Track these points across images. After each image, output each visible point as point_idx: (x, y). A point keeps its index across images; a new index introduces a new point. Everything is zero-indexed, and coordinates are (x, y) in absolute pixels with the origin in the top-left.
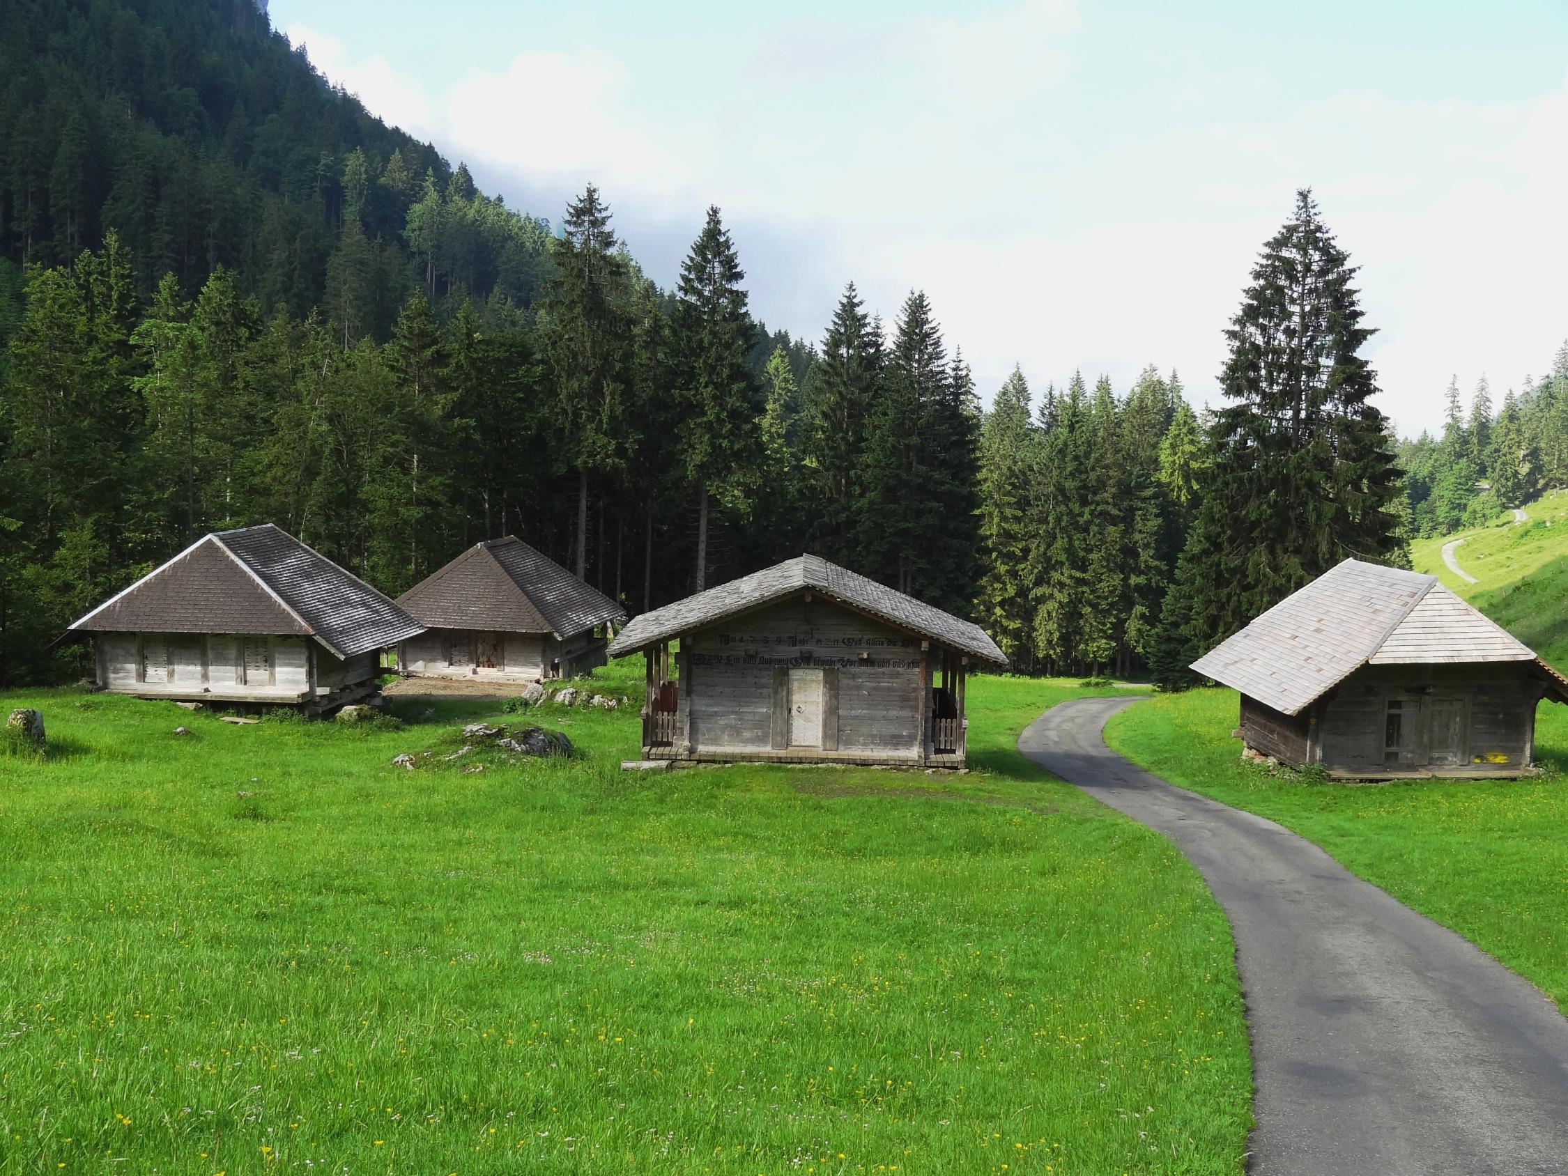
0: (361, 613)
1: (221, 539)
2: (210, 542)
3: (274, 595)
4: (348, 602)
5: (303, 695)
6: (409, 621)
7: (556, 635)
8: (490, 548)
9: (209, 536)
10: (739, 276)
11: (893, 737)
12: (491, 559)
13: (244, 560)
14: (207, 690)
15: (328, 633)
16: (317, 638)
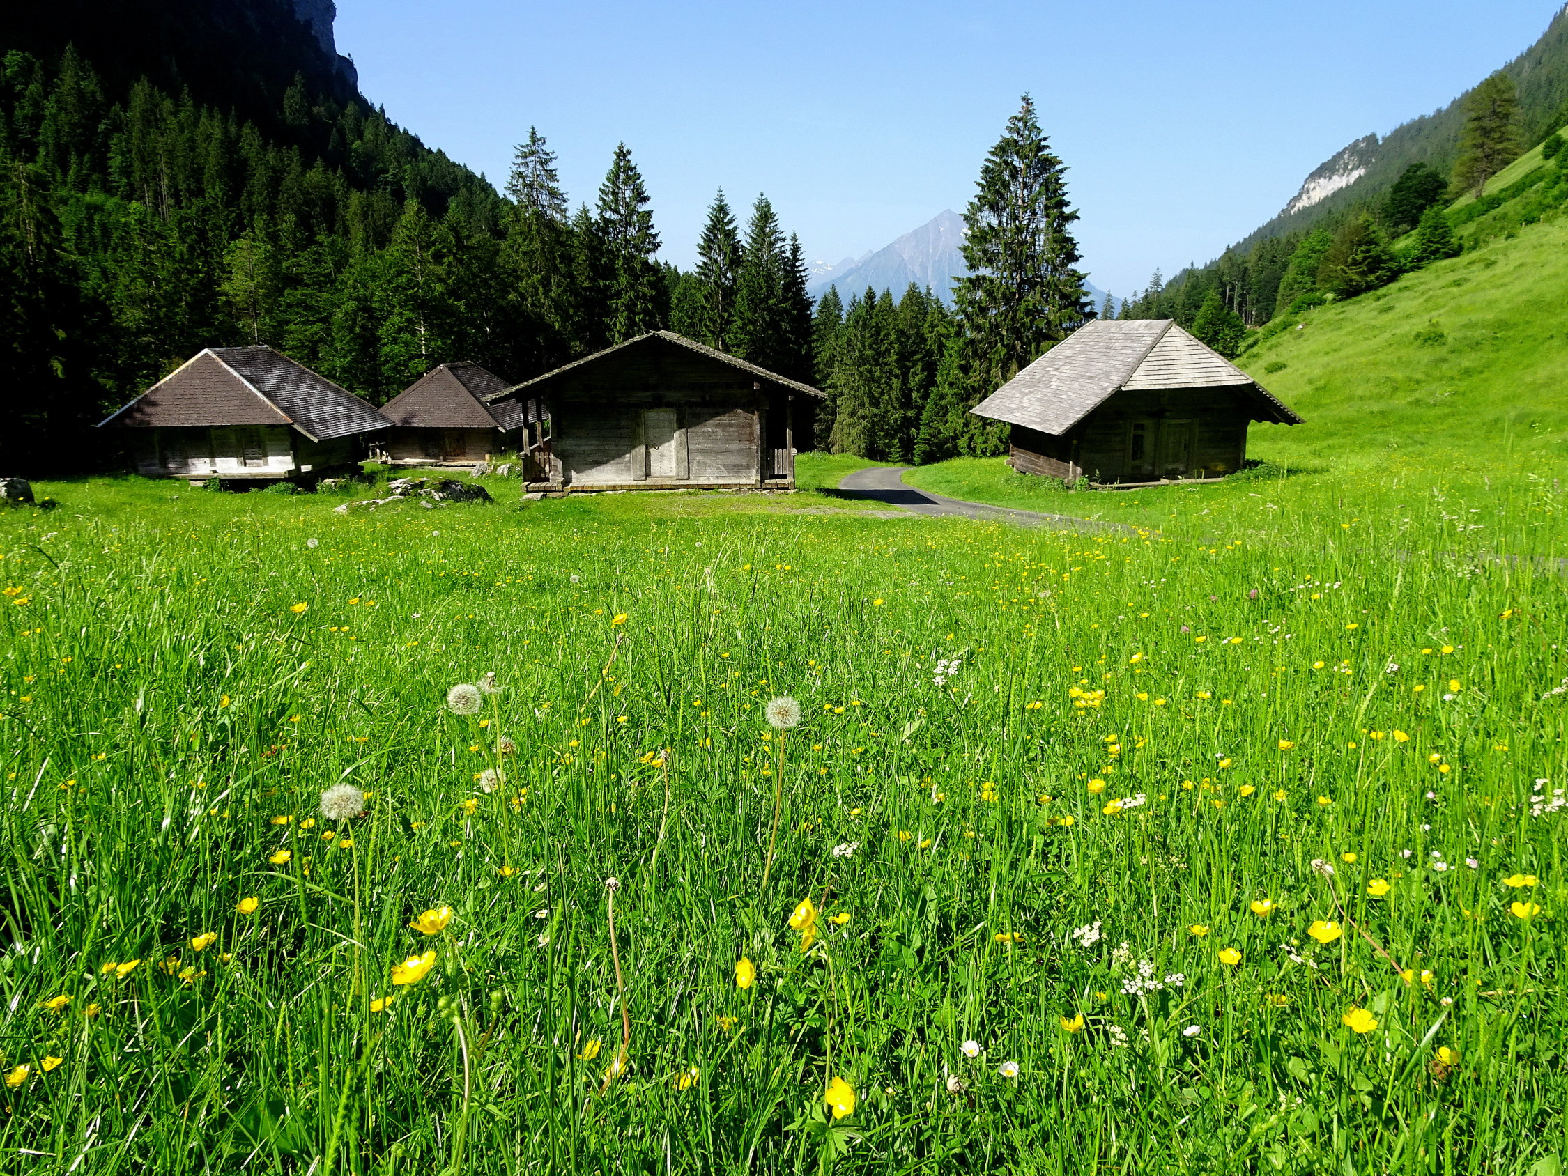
0: (339, 409)
1: (215, 353)
2: (206, 355)
3: (259, 394)
4: (327, 402)
5: (289, 472)
6: (384, 418)
7: (500, 429)
8: (450, 368)
9: (206, 351)
10: (645, 199)
11: (735, 466)
12: (452, 377)
13: (235, 369)
14: (215, 472)
15: (306, 424)
16: (296, 427)
